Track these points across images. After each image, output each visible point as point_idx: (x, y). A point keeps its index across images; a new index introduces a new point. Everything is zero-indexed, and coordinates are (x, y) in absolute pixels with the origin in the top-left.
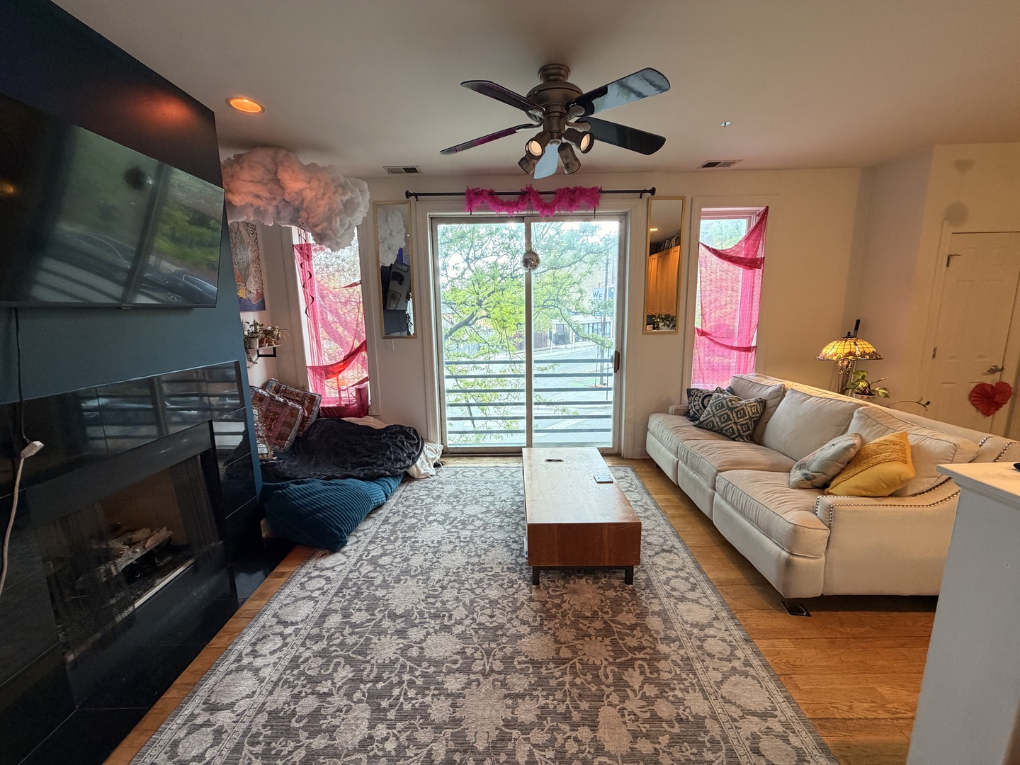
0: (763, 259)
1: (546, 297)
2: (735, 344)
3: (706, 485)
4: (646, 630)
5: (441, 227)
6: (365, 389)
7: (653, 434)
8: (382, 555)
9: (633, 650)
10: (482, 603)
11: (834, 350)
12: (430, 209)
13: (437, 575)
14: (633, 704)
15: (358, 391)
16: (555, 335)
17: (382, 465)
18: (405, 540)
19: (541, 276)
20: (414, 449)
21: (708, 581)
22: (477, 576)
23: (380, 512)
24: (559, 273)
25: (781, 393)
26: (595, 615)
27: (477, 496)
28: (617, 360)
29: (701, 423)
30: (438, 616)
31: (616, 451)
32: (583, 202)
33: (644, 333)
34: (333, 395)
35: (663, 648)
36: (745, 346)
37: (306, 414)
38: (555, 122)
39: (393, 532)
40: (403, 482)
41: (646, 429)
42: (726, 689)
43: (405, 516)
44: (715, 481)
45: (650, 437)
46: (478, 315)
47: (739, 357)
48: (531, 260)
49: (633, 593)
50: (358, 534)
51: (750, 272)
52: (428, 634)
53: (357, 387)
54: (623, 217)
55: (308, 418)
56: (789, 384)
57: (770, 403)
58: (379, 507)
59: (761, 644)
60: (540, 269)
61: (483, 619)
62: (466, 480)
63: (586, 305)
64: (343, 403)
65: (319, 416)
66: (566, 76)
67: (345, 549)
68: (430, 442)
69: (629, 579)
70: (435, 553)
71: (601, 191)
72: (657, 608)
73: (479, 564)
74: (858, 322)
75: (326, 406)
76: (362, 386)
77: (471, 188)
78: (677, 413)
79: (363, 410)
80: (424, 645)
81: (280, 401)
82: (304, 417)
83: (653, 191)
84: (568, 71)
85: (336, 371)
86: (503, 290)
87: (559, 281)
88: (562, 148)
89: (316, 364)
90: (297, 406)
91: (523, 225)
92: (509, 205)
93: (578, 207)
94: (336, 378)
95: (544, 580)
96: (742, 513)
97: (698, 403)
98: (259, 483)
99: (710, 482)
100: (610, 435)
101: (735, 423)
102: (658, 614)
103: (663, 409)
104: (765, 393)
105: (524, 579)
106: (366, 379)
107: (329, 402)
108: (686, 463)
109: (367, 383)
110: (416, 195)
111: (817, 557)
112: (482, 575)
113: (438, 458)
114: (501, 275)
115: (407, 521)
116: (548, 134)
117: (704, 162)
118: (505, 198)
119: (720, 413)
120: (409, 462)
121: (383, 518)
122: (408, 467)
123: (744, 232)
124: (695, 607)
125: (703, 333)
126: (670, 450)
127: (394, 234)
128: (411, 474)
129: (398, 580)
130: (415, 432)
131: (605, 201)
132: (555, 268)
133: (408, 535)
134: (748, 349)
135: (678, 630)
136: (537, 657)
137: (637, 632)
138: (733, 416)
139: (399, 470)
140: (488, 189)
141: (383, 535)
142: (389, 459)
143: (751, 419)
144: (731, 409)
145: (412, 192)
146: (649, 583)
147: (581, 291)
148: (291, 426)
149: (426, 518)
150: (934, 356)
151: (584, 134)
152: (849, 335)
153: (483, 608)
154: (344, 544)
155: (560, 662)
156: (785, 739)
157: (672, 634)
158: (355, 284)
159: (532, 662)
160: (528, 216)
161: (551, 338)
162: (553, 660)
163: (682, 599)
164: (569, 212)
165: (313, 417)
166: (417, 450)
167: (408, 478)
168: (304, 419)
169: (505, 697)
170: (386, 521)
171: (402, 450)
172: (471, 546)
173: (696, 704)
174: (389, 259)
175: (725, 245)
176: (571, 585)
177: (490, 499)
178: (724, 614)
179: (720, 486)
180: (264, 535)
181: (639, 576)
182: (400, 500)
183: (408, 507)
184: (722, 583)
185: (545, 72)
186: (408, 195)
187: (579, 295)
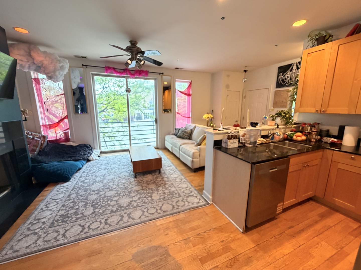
0: (191, 94)
1: (133, 102)
2: (187, 116)
3: (178, 150)
4: (163, 180)
5: (96, 78)
6: (68, 132)
7: (167, 141)
8: (85, 180)
9: (160, 184)
10: (121, 184)
11: (205, 116)
12: (92, 71)
13: (105, 181)
14: (160, 192)
15: (65, 133)
16: (137, 117)
17: (79, 156)
18: (92, 175)
19: (132, 95)
20: (90, 151)
21: (178, 170)
22: (118, 179)
23: (80, 170)
24: (138, 95)
25: (195, 127)
26: (151, 180)
27: (115, 162)
28: (156, 121)
29: (178, 136)
30: (108, 188)
31: (157, 147)
32: (143, 74)
33: (163, 113)
34: (54, 136)
35: (167, 183)
36: (189, 116)
37: (43, 142)
38: (134, 55)
39: (87, 174)
40: (87, 162)
41: (165, 140)
42: (179, 186)
43: (90, 170)
44: (180, 148)
45: (166, 142)
46: (108, 108)
47: (188, 119)
48: (128, 91)
49: (161, 175)
50: (74, 177)
51: (189, 97)
52: (106, 192)
53: (64, 132)
54: (155, 79)
55: (43, 144)
56: (197, 125)
57: (193, 130)
58: (80, 169)
59: (187, 178)
60: (131, 93)
61: (122, 186)
62: (110, 159)
63: (146, 105)
64: (58, 138)
65: (47, 143)
66: (137, 44)
67: (70, 181)
68: (96, 149)
69: (160, 172)
70: (104, 177)
71: (148, 72)
72: (166, 176)
73: (118, 176)
74: (212, 110)
75: (50, 139)
76: (66, 131)
77: (107, 66)
78: (172, 134)
79: (67, 139)
80: (105, 194)
81: (30, 138)
82: (42, 143)
83: (163, 73)
84: (137, 43)
85: (54, 126)
86: (118, 99)
87: (137, 97)
88: (137, 62)
89: (44, 124)
90: (39, 139)
91: (125, 79)
92: (120, 73)
93: (142, 76)
94: (54, 129)
95: (138, 177)
96: (185, 153)
97: (177, 131)
98: (31, 164)
99: (179, 149)
100: (155, 143)
101: (186, 135)
102: (166, 177)
103: (169, 134)
104: (192, 128)
105: (132, 177)
106: (68, 129)
107: (51, 138)
108: (174, 146)
109: (69, 130)
110: (86, 66)
111: (198, 159)
112: (120, 179)
113: (99, 154)
114: (117, 94)
115: (92, 171)
116: (133, 59)
117: (175, 67)
118: (119, 70)
119: (182, 133)
120: (89, 155)
121: (82, 172)
122: (89, 157)
123: (187, 87)
124: (175, 175)
125: (178, 113)
126: (170, 143)
127: (76, 77)
128: (90, 159)
129: (93, 184)
130: (90, 146)
131: (150, 74)
132: (136, 93)
133: (93, 174)
134: (189, 117)
135: (171, 179)
136: (137, 190)
137: (162, 181)
138: (185, 133)
139: (86, 158)
140: (113, 67)
141: (84, 175)
142: (81, 154)
143: (189, 134)
144: (184, 132)
145: (85, 65)
146: (164, 173)
147: (144, 101)
148: (37, 147)
149: (98, 169)
150: (226, 118)
151: (142, 60)
152: (208, 113)
153: (121, 185)
154: (70, 179)
155: (143, 190)
156: (189, 190)
157: (169, 180)
158: (62, 95)
159: (136, 191)
160: (126, 76)
161: (135, 118)
162: (141, 189)
163: (172, 174)
164: (139, 77)
165: (45, 144)
166: (91, 151)
167: (88, 161)
168: (42, 144)
169: (130, 197)
170: (84, 172)
171: (86, 151)
172: (115, 173)
173: (173, 189)
174: (75, 86)
175: (182, 90)
176: (145, 176)
177: (119, 162)
178: (181, 175)
179: (181, 149)
180: (34, 183)
181: (162, 172)
182: (87, 167)
183: (91, 168)
184: (181, 170)
185: (131, 42)
186: (83, 65)
187: (144, 102)
